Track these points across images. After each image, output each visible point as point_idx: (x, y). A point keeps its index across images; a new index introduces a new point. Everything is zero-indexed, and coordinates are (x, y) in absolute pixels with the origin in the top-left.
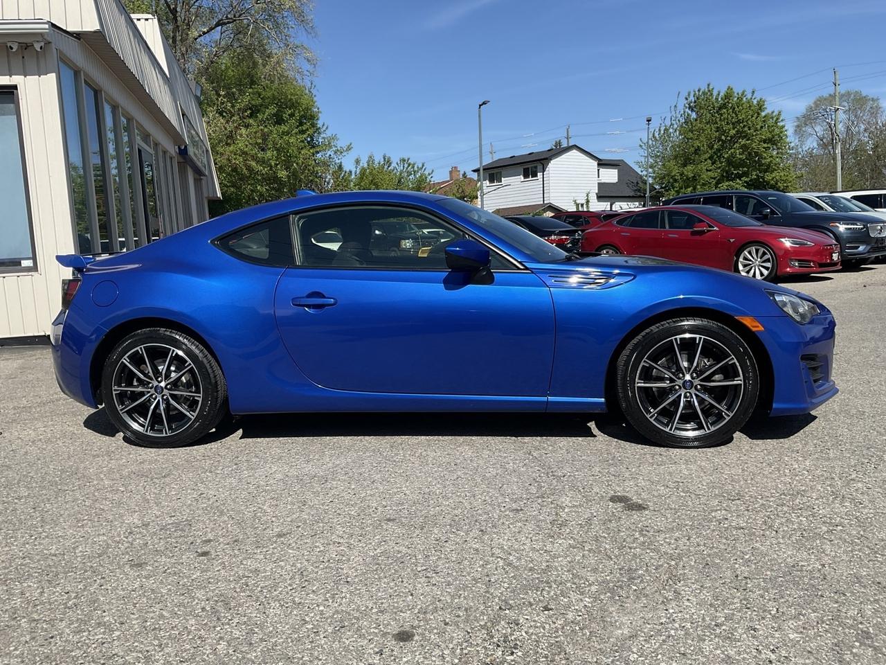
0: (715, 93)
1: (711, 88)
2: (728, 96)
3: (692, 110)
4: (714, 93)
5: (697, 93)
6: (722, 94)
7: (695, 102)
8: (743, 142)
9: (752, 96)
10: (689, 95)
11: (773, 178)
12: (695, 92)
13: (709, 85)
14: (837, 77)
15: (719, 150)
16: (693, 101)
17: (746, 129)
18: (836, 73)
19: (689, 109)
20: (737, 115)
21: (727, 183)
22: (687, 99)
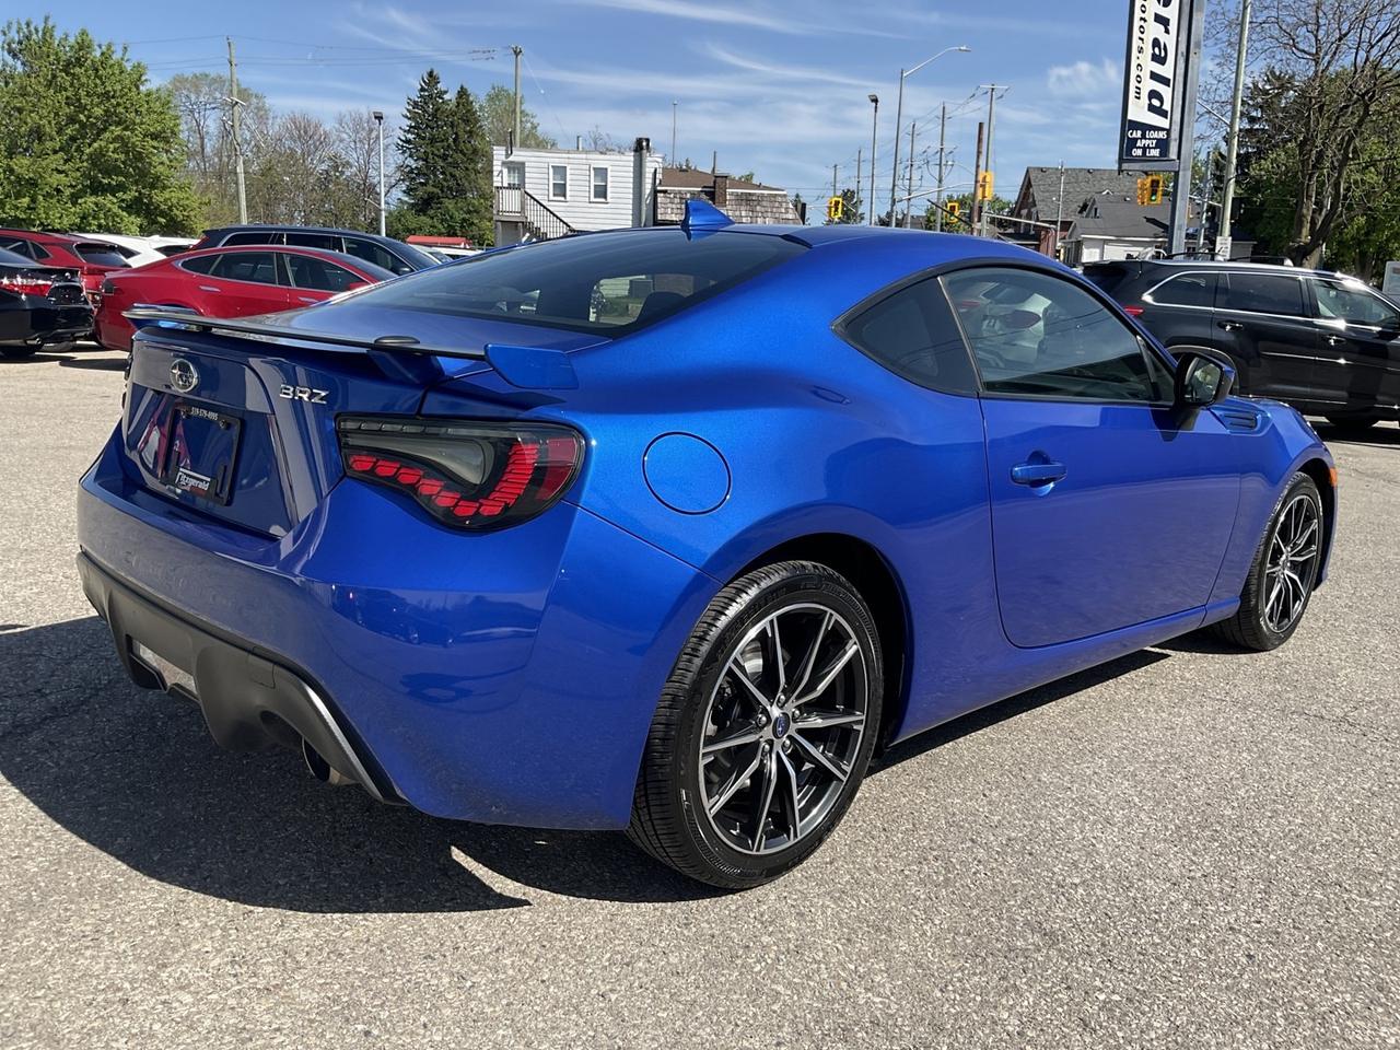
0: (58, 35)
1: (50, 24)
2: (83, 45)
3: (15, 56)
4: (55, 33)
5: (24, 26)
6: (72, 40)
7: (20, 43)
8: (117, 131)
9: (124, 55)
10: (9, 27)
11: (166, 200)
12: (19, 23)
13: (47, 19)
14: (233, 51)
15: (73, 139)
16: (17, 39)
17: (121, 109)
18: (232, 46)
19: (9, 53)
20: (103, 83)
21: (93, 199)
22: (5, 34)
